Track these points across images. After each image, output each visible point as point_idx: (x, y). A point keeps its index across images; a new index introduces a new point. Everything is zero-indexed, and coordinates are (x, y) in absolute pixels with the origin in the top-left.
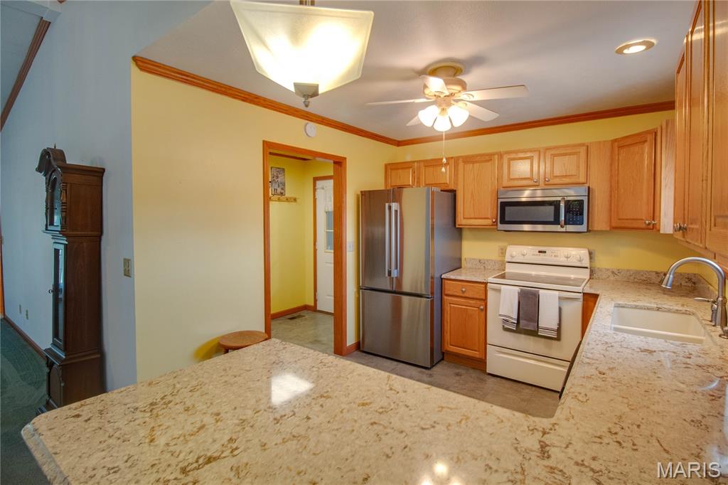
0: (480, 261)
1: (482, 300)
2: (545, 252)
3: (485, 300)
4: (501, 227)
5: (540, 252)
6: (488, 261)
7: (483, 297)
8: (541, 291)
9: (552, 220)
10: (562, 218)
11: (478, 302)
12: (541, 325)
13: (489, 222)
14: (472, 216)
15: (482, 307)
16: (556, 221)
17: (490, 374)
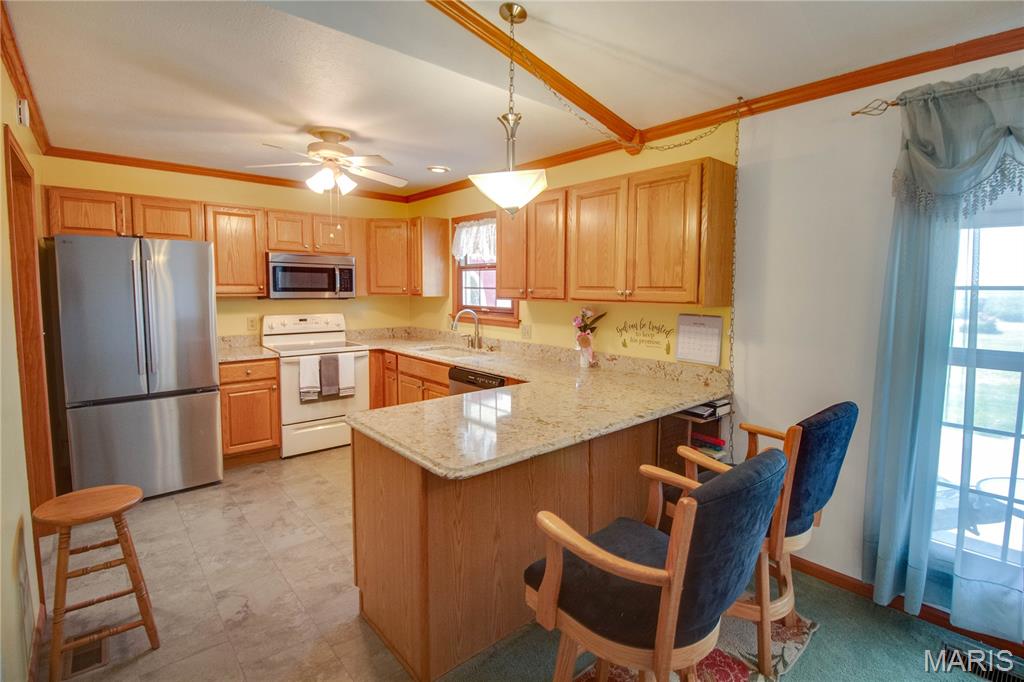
0: (223, 339)
1: (274, 378)
2: (305, 320)
3: (277, 379)
4: (273, 294)
5: (301, 320)
6: (234, 337)
7: (274, 375)
8: (340, 355)
9: (326, 286)
10: (338, 285)
11: (269, 382)
12: (341, 387)
13: (255, 289)
14: (231, 282)
15: (275, 387)
16: (332, 288)
17: (285, 458)
